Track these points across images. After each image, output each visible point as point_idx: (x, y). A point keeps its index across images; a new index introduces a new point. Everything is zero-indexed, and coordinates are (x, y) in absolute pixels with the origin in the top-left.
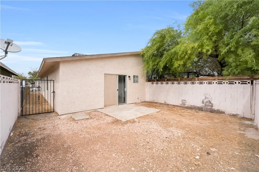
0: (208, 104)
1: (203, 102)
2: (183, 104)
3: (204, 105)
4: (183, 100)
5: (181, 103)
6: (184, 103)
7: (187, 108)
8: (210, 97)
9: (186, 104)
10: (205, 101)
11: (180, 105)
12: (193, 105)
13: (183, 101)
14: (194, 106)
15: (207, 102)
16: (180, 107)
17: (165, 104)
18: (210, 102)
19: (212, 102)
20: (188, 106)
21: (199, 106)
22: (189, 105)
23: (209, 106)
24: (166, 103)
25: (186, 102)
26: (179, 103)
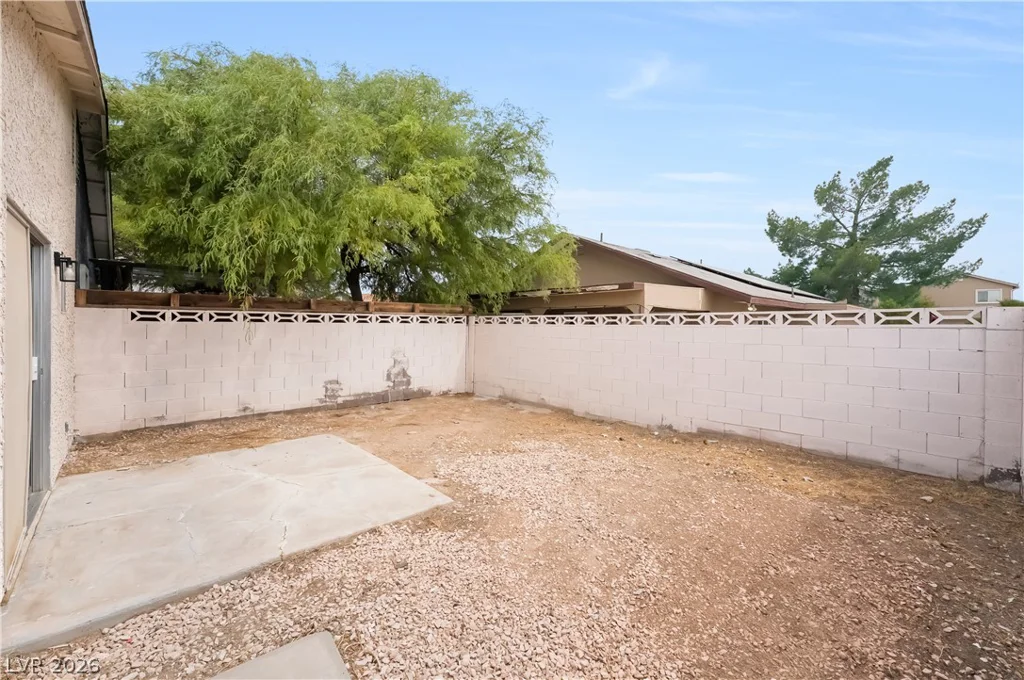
0: (399, 379)
1: (389, 377)
2: (329, 397)
3: (392, 384)
4: (331, 382)
5: (321, 394)
6: (333, 390)
7: (346, 405)
8: (405, 359)
9: (340, 393)
10: (395, 371)
11: (318, 404)
12: (361, 392)
13: (329, 386)
14: (364, 394)
15: (398, 374)
16: (318, 409)
17: (246, 417)
18: (404, 373)
19: (409, 373)
20: (348, 399)
21: (379, 390)
22: (350, 395)
23: (401, 383)
24: (248, 413)
25: (342, 386)
26: (312, 396)
